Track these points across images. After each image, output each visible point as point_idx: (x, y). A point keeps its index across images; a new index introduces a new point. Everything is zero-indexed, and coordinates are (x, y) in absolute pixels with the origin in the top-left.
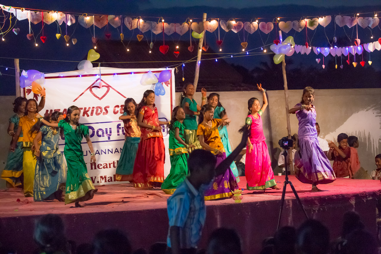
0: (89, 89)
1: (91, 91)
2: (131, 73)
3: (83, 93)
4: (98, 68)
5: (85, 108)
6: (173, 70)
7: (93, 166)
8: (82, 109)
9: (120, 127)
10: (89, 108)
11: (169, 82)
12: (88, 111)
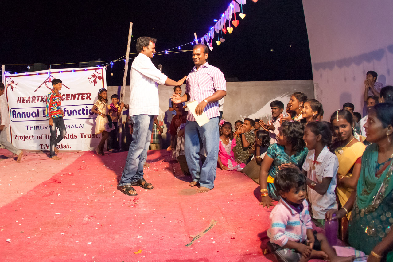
0: (44, 83)
1: (46, 84)
2: (72, 71)
3: (40, 86)
5: (42, 97)
6: (104, 68)
7: (47, 137)
8: (40, 97)
9: (66, 110)
10: (45, 96)
11: (102, 77)
12: (44, 98)
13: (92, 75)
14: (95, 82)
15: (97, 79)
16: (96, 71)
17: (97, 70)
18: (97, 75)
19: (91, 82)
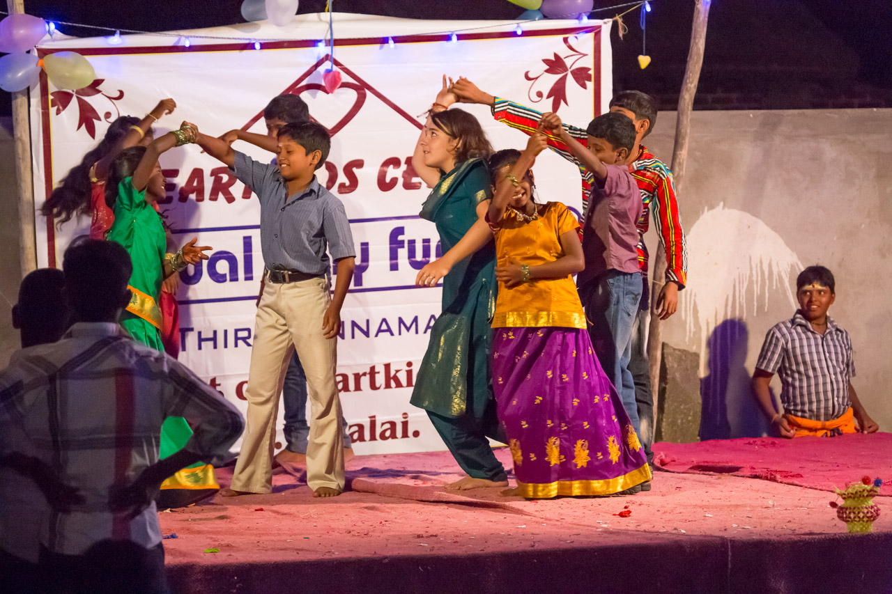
4: (325, 16)
11: (592, 72)
13: (546, 61)
14: (558, 95)
15: (570, 82)
16: (565, 40)
17: (571, 37)
19: (540, 94)
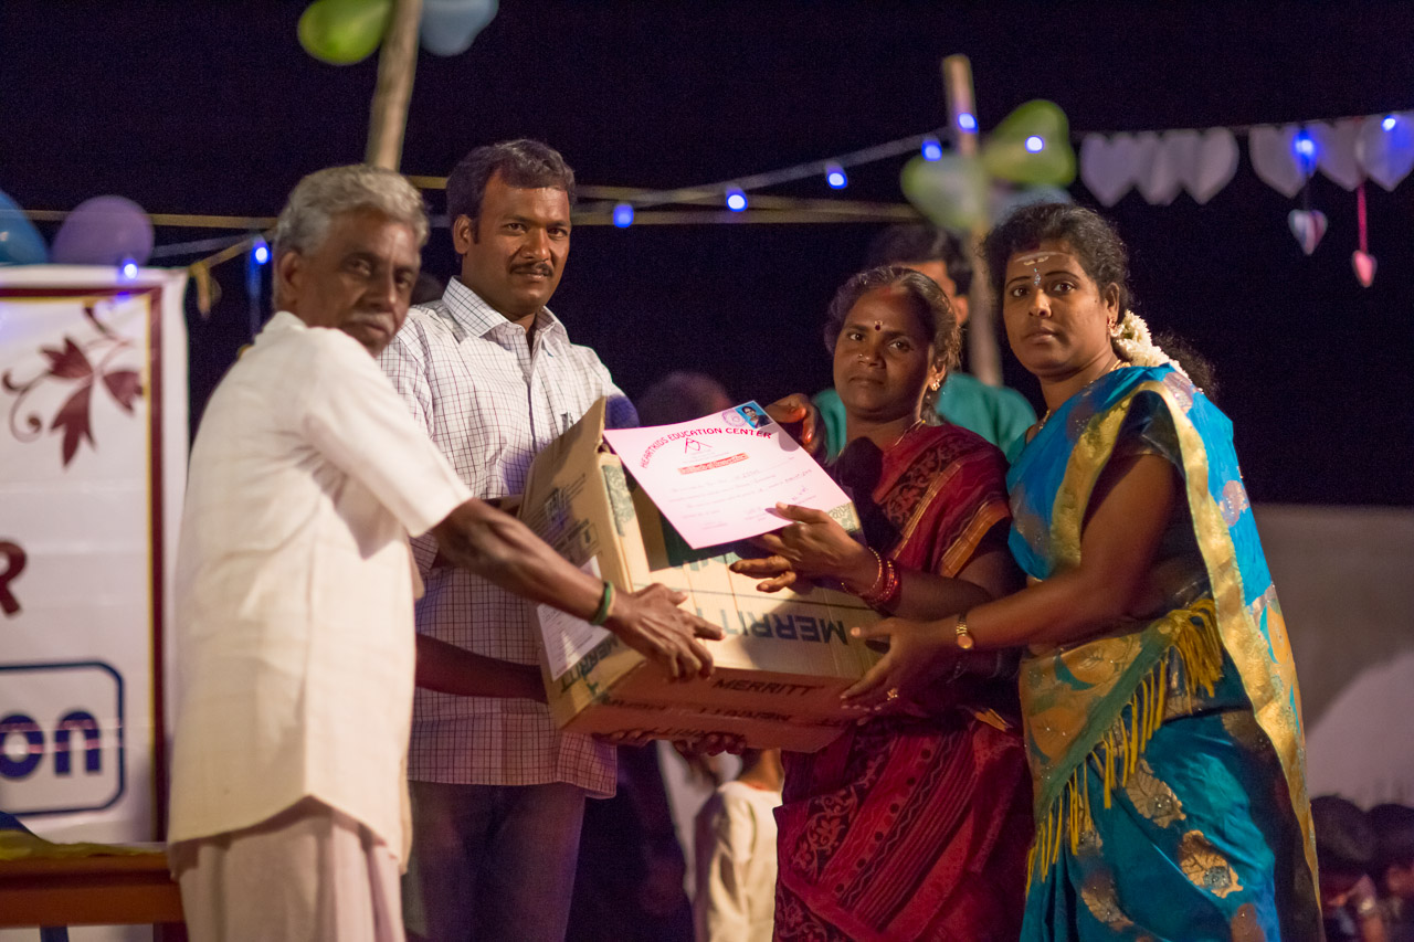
6: (173, 286)
11: (145, 379)
13: (49, 353)
14: (74, 425)
15: (101, 401)
16: (89, 312)
17: (103, 309)
18: (95, 356)
19: (35, 422)
